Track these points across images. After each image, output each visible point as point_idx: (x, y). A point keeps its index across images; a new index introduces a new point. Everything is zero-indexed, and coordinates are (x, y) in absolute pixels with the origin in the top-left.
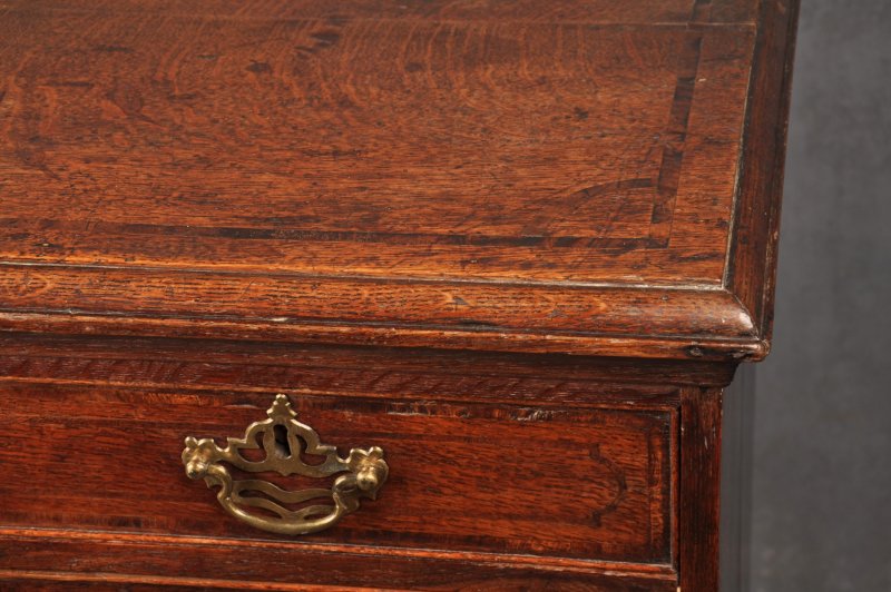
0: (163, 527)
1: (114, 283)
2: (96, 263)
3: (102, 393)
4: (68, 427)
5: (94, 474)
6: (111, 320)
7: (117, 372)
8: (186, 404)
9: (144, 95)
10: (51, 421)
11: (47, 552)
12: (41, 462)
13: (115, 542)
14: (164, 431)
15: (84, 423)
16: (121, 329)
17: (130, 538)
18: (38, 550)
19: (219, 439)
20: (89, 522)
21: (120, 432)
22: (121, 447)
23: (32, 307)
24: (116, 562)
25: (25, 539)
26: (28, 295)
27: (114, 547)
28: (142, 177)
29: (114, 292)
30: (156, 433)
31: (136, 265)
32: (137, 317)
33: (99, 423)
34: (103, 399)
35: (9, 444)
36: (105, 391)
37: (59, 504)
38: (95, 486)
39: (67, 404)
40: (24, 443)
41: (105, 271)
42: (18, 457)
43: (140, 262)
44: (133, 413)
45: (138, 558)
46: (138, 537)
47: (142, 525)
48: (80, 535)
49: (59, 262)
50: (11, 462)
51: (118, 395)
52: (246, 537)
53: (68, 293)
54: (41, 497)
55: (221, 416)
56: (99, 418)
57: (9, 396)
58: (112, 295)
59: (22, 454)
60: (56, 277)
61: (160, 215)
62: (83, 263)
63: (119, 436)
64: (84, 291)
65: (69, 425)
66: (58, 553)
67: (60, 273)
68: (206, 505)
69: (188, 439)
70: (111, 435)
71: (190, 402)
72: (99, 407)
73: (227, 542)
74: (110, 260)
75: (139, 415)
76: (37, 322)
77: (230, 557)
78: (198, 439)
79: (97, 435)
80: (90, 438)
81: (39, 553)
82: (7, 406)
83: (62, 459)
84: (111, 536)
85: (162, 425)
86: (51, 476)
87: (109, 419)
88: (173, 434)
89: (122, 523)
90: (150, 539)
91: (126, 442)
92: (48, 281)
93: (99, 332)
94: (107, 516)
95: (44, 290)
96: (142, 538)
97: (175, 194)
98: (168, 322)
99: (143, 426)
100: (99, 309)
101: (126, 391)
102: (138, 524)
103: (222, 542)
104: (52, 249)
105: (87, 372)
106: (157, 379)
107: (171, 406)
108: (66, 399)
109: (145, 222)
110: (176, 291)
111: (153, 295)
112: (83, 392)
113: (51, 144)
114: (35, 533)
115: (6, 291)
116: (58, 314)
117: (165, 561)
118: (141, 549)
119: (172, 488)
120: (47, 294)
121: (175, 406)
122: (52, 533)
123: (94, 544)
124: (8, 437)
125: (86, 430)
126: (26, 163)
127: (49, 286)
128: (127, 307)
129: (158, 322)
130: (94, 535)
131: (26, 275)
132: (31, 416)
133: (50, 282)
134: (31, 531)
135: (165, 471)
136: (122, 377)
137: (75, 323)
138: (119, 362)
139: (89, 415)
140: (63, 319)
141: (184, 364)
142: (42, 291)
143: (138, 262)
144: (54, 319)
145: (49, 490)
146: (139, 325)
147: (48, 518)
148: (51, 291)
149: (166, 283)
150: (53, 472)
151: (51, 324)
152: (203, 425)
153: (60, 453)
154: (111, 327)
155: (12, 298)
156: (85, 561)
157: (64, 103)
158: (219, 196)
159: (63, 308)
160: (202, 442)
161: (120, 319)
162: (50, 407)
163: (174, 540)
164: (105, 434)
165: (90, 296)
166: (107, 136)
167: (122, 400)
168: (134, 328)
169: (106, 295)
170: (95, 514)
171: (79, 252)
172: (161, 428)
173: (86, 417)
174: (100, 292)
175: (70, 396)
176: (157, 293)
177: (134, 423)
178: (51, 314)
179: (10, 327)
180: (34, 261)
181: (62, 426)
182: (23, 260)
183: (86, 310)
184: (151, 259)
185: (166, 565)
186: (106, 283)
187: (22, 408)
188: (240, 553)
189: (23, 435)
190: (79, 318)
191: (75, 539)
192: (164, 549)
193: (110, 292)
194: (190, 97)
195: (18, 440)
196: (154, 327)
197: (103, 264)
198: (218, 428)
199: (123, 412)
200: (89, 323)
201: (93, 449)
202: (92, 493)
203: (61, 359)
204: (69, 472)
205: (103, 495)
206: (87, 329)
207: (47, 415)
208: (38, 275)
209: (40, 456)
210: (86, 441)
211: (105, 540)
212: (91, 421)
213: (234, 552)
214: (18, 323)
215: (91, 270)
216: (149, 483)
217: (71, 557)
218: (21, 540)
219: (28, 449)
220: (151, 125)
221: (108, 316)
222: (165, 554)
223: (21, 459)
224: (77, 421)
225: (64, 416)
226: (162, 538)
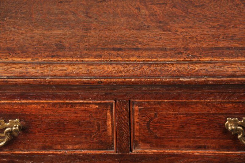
0: (214, 148)
1: (219, 67)
2: (211, 61)
3: (201, 104)
4: (187, 116)
5: (192, 131)
6: (219, 79)
7: (209, 97)
8: (230, 107)
9: (186, 6)
10: (181, 114)
11: (173, 158)
12: (175, 128)
13: (197, 154)
14: (220, 116)
15: (193, 114)
16: (222, 82)
17: (202, 152)
18: (170, 157)
19: (239, 118)
20: (188, 147)
21: (205, 117)
22: (204, 122)
23: (191, 76)
24: (196, 160)
25: (166, 154)
26: (190, 72)
27: (197, 155)
28: (205, 32)
29: (220, 70)
30: (217, 117)
31: (225, 61)
32: (228, 78)
33: (198, 114)
34: (201, 106)
35: (166, 122)
36: (202, 104)
37: (179, 142)
38: (192, 135)
39: (188, 108)
40: (171, 122)
41: (215, 63)
42: (168, 126)
43: (226, 59)
44: (210, 110)
45: (204, 159)
46: (205, 152)
47: (207, 148)
48: (185, 152)
49: (197, 61)
50: (165, 128)
51: (207, 105)
52: (243, 151)
53: (203, 71)
54: (173, 139)
55: (242, 110)
56: (198, 113)
57: (169, 106)
58: (219, 71)
59: (169, 125)
60: (199, 66)
61: (221, 44)
62: (205, 61)
63: (204, 118)
64: (209, 70)
65: (187, 115)
66: (176, 158)
67: (200, 64)
68: (230, 140)
69: (228, 119)
70: (201, 118)
71: (232, 106)
72: (199, 109)
73: (236, 153)
74: (216, 59)
75: (213, 111)
76: (193, 81)
77: (237, 157)
78: (232, 118)
79: (196, 118)
80: (194, 119)
81: (170, 158)
82: (168, 110)
83: (183, 126)
84: (196, 152)
85: (220, 114)
86: (178, 132)
87: (202, 113)
88: (223, 117)
89: (200, 147)
90: (209, 152)
91: (206, 120)
92: (196, 67)
93: (214, 83)
94: (195, 145)
95: (195, 70)
96: (206, 152)
97: (221, 37)
98: (239, 79)
99: (213, 115)
100: (214, 76)
101: (210, 103)
102: (205, 148)
103: (235, 153)
104: (194, 57)
105: (199, 97)
106: (223, 99)
107: (225, 107)
108: (188, 107)
109: (217, 47)
110: (241, 69)
111: (233, 70)
112: (195, 104)
113: (167, 24)
114: (170, 151)
115: (182, 71)
116: (200, 78)
117: (214, 159)
118: (206, 156)
119: (219, 135)
120: (196, 72)
121: (226, 108)
122: (175, 151)
123: (190, 154)
124: (166, 120)
125: (193, 117)
126: (164, 30)
127: (197, 69)
128: (224, 75)
129: (236, 79)
130: (190, 152)
131: (188, 66)
132: (175, 113)
133: (197, 67)
134: (168, 151)
135: (218, 130)
136: (211, 99)
137: (206, 81)
138: (211, 93)
139: (195, 112)
140: (203, 80)
141: (234, 93)
142: (194, 71)
143: (225, 59)
144: (199, 80)
145: (176, 137)
146: (229, 80)
147: (174, 146)
148: (197, 70)
149: (237, 66)
150: (178, 131)
151: (198, 82)
152: (234, 114)
153: (182, 125)
154: (218, 81)
155: (184, 73)
156: (185, 160)
157: (161, 10)
158: (237, 37)
159: (202, 76)
160: (233, 119)
161: (222, 79)
162: (182, 110)
163: (218, 152)
164: (200, 118)
165: (211, 71)
166: (183, 20)
167: (208, 106)
168: (227, 81)
169: (217, 71)
170: (191, 145)
171: (203, 57)
172: (219, 115)
173: (194, 113)
174: (214, 70)
175: (190, 106)
176: (235, 69)
177: (210, 114)
178: (198, 78)
179: (183, 83)
180: (189, 61)
181: (185, 116)
182: (185, 61)
183: (210, 76)
184: (230, 58)
185: (214, 161)
186: (216, 67)
187: (172, 110)
188: (241, 156)
189: (171, 119)
190: (208, 79)
191: (183, 153)
192: (214, 155)
193: (218, 70)
194: (202, 6)
195: (169, 121)
196: (234, 81)
197: (213, 61)
198: (240, 114)
199: (207, 110)
200: (211, 81)
201: (194, 123)
202: (191, 138)
203: (191, 93)
204: (184, 131)
205: (195, 138)
206: (210, 82)
207: (181, 112)
208: (193, 66)
209: (176, 126)
210: (192, 120)
211: (193, 153)
212: (195, 114)
213: (238, 156)
214: (187, 82)
215: (210, 63)
216: (212, 134)
217: (180, 159)
218: (165, 154)
219: (172, 124)
220: (195, 16)
221: (218, 78)
222: (214, 157)
223: (169, 127)
224: (190, 114)
225: (186, 113)
226: (213, 152)
